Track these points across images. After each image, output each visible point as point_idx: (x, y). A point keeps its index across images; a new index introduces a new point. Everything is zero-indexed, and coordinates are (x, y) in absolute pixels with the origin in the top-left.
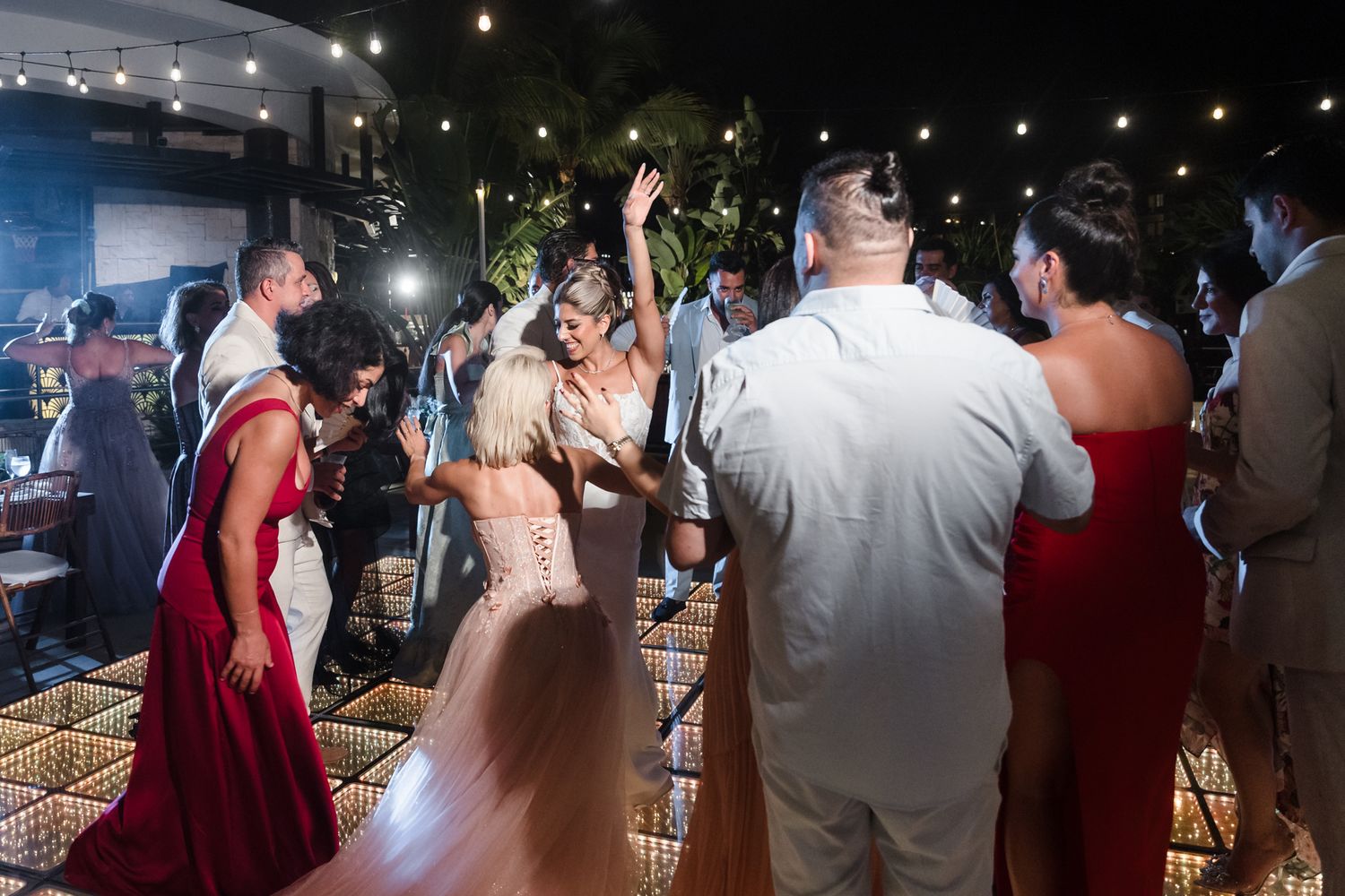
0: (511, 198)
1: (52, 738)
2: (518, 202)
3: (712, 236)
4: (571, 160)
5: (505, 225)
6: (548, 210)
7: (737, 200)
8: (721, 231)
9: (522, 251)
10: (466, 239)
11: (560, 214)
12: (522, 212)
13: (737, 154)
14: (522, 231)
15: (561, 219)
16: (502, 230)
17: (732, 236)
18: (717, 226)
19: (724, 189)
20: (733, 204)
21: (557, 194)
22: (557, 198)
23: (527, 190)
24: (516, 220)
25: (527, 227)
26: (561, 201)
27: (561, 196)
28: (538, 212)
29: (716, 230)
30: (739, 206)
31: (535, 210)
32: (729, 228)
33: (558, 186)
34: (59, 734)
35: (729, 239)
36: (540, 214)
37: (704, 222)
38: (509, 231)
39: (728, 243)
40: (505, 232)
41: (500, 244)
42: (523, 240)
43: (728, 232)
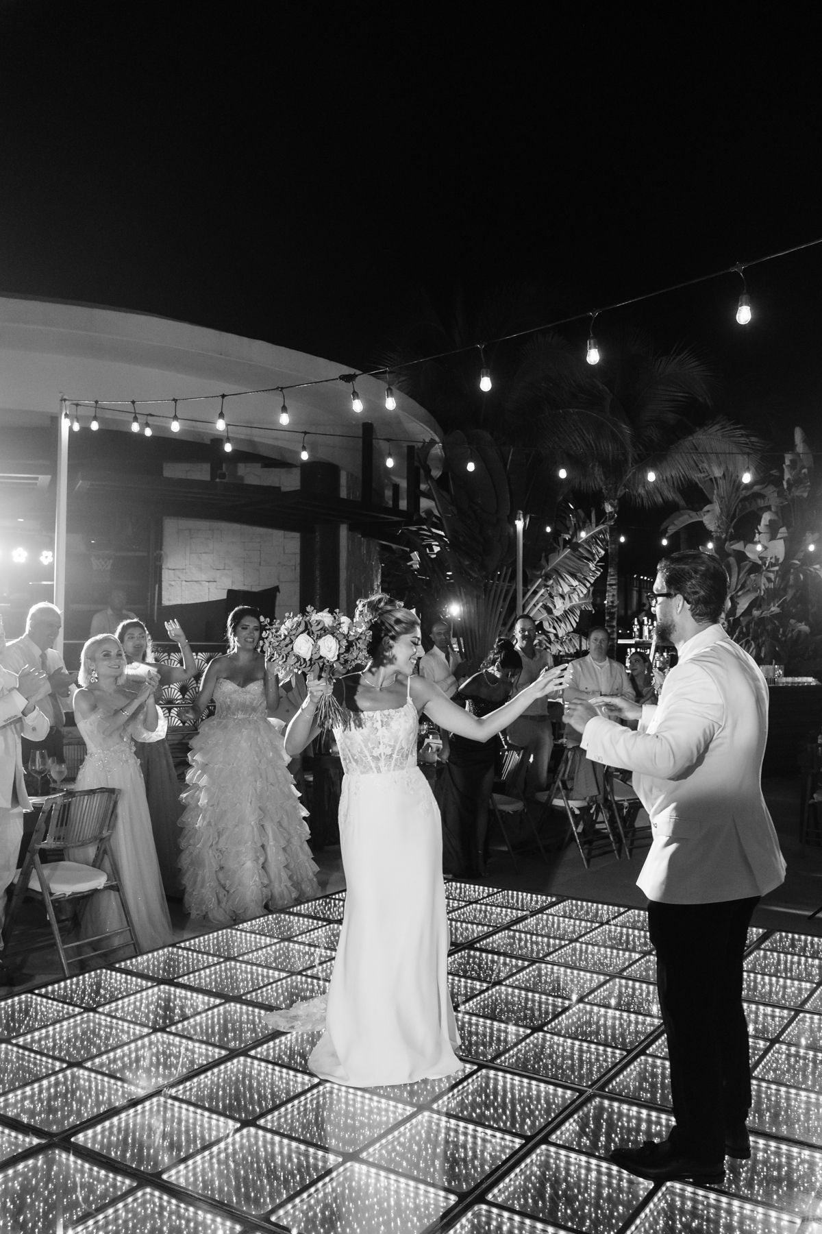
0: (548, 529)
1: (79, 1018)
2: (556, 534)
3: (755, 568)
4: (616, 491)
5: (543, 555)
6: (587, 541)
7: (783, 531)
8: (765, 564)
9: (561, 581)
10: (505, 568)
11: (598, 545)
12: (561, 543)
13: (785, 486)
14: (560, 561)
15: (600, 550)
16: (540, 560)
17: (776, 568)
18: (761, 558)
19: (770, 521)
20: (779, 536)
21: (597, 526)
22: (597, 529)
23: (568, 522)
24: (554, 550)
25: (566, 557)
26: (600, 532)
27: (601, 527)
28: (577, 543)
29: (760, 562)
30: (785, 539)
31: (574, 540)
32: (773, 561)
33: (601, 516)
34: (85, 1015)
35: (773, 572)
36: (579, 545)
37: (748, 554)
38: (547, 561)
39: (772, 576)
40: (543, 562)
41: (539, 573)
42: (561, 570)
43: (772, 565)
